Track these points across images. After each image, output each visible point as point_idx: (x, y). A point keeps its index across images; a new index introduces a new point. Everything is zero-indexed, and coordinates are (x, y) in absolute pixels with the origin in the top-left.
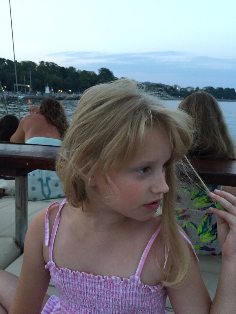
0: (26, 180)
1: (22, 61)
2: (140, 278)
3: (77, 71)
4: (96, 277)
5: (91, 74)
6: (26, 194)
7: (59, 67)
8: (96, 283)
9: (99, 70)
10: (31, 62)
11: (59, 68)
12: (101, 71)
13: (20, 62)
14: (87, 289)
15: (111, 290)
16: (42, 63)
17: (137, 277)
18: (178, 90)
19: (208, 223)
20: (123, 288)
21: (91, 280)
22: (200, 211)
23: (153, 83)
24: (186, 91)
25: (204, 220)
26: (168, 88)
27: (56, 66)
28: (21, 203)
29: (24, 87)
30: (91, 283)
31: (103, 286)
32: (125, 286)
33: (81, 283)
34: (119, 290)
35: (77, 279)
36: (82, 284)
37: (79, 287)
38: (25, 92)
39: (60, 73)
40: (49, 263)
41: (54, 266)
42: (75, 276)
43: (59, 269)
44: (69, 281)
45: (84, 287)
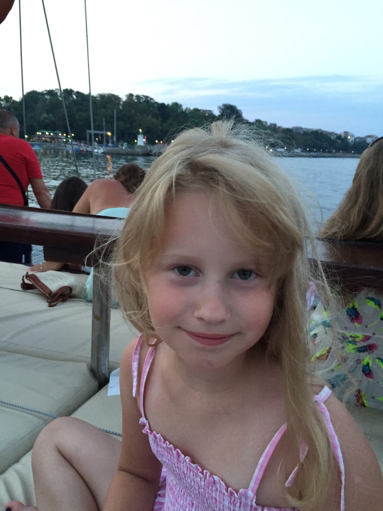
1: (99, 94)
2: (255, 497)
3: (184, 110)
4: (194, 466)
5: (206, 114)
7: (156, 103)
8: (195, 474)
9: (220, 108)
10: (113, 95)
11: (156, 105)
12: (223, 110)
13: (95, 96)
14: (185, 476)
15: (214, 494)
16: (130, 98)
17: (251, 494)
18: (351, 141)
20: (229, 501)
21: (188, 466)
23: (307, 129)
24: (365, 141)
26: (332, 137)
27: (152, 101)
30: (188, 470)
32: (232, 500)
34: (224, 500)
35: (173, 455)
37: (175, 467)
38: (105, 143)
39: (158, 112)
40: (141, 419)
41: (147, 425)
42: (170, 451)
43: (151, 433)
44: (165, 454)
45: (181, 471)
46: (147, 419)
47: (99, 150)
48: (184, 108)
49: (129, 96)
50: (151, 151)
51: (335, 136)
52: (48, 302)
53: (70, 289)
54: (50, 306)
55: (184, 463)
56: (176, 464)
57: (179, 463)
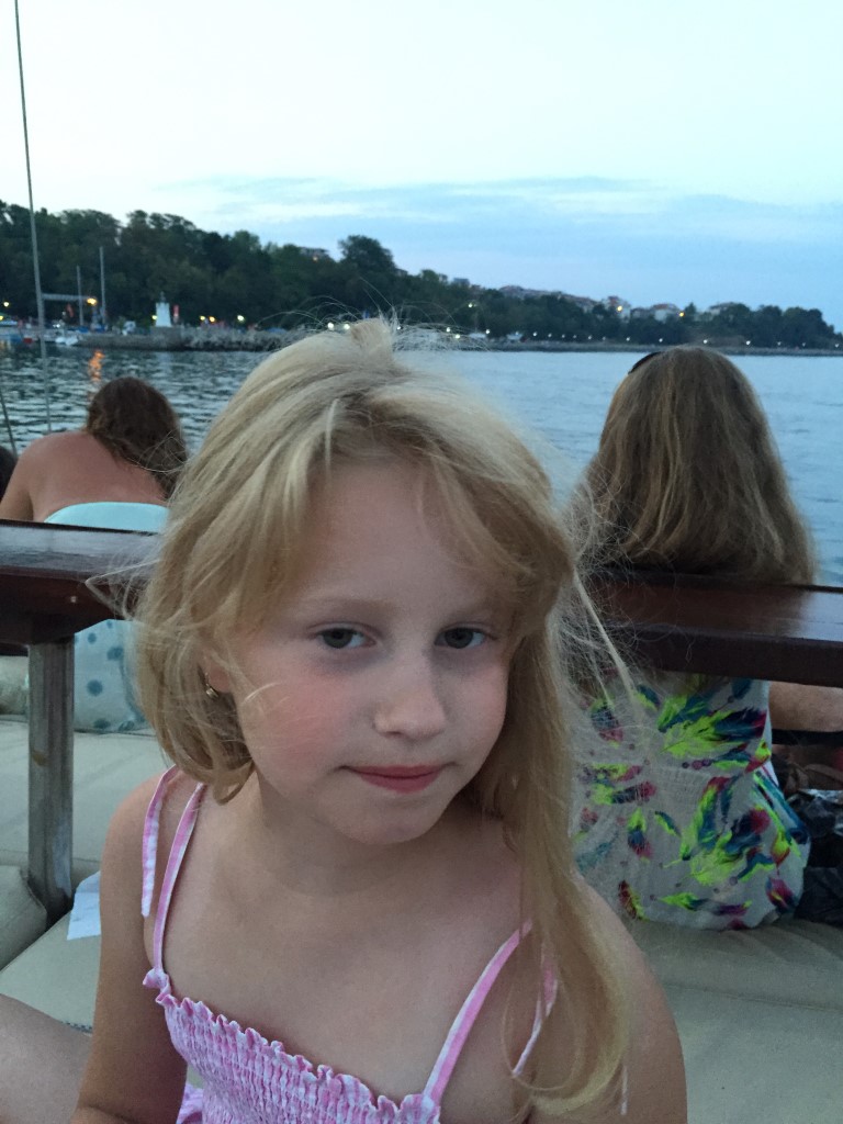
0: (68, 654)
1: (65, 212)
3: (263, 248)
4: (293, 1059)
5: (315, 259)
6: (69, 708)
7: (199, 232)
8: (292, 1079)
9: (342, 243)
10: (98, 215)
11: (199, 236)
12: (350, 249)
13: (56, 215)
14: (264, 1088)
15: (339, 1118)
16: (139, 219)
17: (428, 1103)
18: (623, 316)
19: (719, 814)
21: (275, 1062)
22: (689, 771)
23: (533, 291)
24: (652, 317)
25: (705, 803)
26: (586, 309)
27: (189, 228)
28: (51, 744)
29: (75, 305)
30: (275, 1073)
31: (312, 1097)
33: (246, 1064)
35: (234, 1045)
36: (250, 1068)
37: (239, 1075)
38: (82, 322)
39: (204, 253)
40: (151, 973)
41: (165, 989)
42: (228, 1036)
43: (179, 1001)
44: (212, 1046)
45: (255, 1080)
46: (165, 972)
47: (68, 340)
48: (263, 243)
49: (136, 217)
50: (188, 340)
51: (591, 307)
55: (263, 1059)
56: (242, 1066)
57: (250, 1062)
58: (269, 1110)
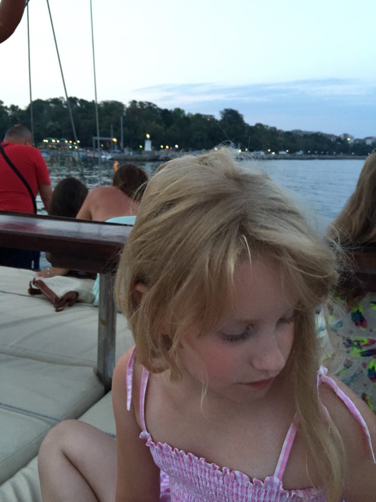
1: (103, 102)
2: (281, 482)
3: (186, 116)
4: (210, 465)
5: (209, 120)
7: (159, 109)
8: (211, 474)
9: (221, 112)
10: (117, 102)
11: (158, 111)
12: (225, 115)
13: (99, 103)
14: (199, 479)
15: (235, 490)
17: (276, 480)
18: (350, 143)
20: (254, 492)
21: (203, 467)
23: (306, 132)
24: (364, 143)
26: (332, 140)
27: (155, 107)
28: (108, 316)
29: (109, 142)
30: (203, 472)
31: (221, 481)
32: (258, 490)
33: (189, 469)
34: (247, 493)
35: (183, 461)
36: (191, 470)
37: (186, 473)
38: (112, 150)
39: (161, 118)
40: (142, 433)
41: (149, 439)
42: (179, 457)
43: (156, 444)
44: (173, 462)
45: (194, 475)
46: (148, 432)
47: (107, 156)
48: (186, 113)
49: (133, 103)
50: (158, 157)
51: (335, 139)
52: (55, 307)
53: (76, 294)
54: (57, 311)
55: (197, 466)
56: (187, 470)
57: (191, 468)
58: (201, 488)
